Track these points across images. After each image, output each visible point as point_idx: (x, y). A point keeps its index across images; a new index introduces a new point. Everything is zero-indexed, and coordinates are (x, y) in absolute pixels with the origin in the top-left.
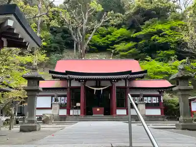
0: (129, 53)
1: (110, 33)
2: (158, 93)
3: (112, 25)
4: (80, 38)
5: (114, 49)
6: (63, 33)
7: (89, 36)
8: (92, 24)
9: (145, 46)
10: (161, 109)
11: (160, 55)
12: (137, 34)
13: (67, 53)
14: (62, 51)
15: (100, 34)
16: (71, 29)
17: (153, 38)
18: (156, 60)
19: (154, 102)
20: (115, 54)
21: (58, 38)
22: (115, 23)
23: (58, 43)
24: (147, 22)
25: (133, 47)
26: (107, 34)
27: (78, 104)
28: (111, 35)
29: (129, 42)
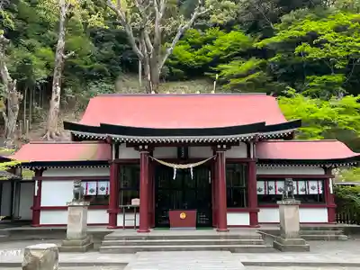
0: (248, 80)
1: (210, 41)
2: (322, 172)
3: (215, 25)
4: (149, 50)
5: (219, 72)
6: (116, 42)
7: (167, 47)
8: (174, 22)
9: (281, 67)
10: (328, 209)
11: (313, 84)
12: (265, 42)
13: (124, 82)
14: (114, 78)
15: (191, 44)
16: (130, 33)
17: (299, 48)
18: (306, 95)
19: (312, 192)
20: (220, 83)
21: (107, 52)
22: (220, 22)
23: (106, 61)
24: (285, 18)
25: (257, 69)
26: (205, 43)
27: (135, 202)
28: (212, 44)
29: (248, 59)
